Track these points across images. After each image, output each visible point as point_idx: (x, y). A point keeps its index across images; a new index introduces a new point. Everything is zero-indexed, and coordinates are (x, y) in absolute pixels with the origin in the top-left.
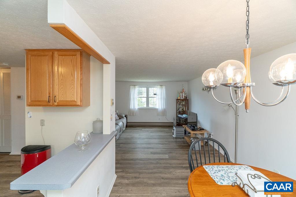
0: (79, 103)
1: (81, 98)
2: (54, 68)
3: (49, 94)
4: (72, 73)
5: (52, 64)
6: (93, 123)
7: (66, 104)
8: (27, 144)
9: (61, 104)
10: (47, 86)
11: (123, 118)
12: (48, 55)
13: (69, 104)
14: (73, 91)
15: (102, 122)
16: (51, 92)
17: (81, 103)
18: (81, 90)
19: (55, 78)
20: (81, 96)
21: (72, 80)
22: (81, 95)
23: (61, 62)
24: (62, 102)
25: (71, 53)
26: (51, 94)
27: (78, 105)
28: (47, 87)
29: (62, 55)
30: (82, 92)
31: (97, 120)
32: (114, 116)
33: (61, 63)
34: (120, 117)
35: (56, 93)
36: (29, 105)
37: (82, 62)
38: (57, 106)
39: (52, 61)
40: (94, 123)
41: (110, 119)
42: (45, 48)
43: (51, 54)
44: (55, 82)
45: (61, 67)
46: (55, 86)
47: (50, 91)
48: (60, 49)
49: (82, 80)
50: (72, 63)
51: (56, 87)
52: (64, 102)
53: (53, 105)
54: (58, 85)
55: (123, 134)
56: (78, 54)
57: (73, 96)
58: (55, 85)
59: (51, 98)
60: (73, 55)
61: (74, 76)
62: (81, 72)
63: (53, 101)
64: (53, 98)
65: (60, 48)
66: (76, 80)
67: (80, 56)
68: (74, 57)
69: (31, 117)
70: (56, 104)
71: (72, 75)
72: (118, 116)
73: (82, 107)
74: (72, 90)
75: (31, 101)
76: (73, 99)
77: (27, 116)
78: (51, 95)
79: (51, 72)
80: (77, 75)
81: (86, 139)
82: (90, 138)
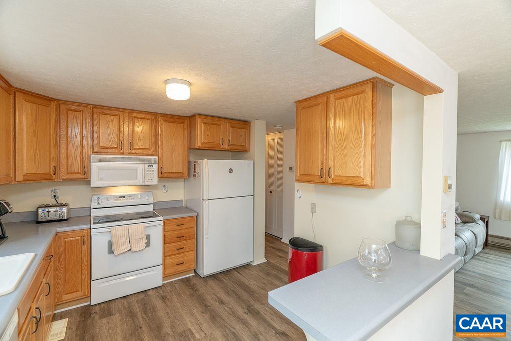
0: (368, 182)
1: (373, 171)
2: (329, 122)
3: (322, 164)
4: (356, 127)
5: (327, 117)
6: (396, 225)
7: (346, 182)
8: (296, 235)
9: (338, 182)
10: (320, 151)
11: (473, 221)
12: (321, 103)
13: (351, 183)
14: (357, 160)
15: (418, 225)
16: (325, 162)
17: (373, 182)
18: (374, 155)
19: (330, 139)
20: (373, 169)
21: (356, 139)
22: (373, 166)
23: (339, 109)
24: (340, 178)
25: (356, 90)
26: (325, 164)
27: (367, 186)
28: (320, 154)
29: (341, 98)
30: (373, 161)
31: (405, 220)
32: (452, 217)
33: (339, 112)
34: (465, 219)
35: (331, 163)
36: (299, 181)
37: (375, 101)
38: (332, 184)
39: (327, 111)
40: (399, 224)
41: (440, 224)
42: (318, 93)
43: (326, 99)
44: (330, 144)
45: (340, 120)
46: (330, 152)
47: (323, 160)
48: (337, 89)
49: (374, 137)
50: (356, 107)
51: (332, 153)
52: (344, 178)
53: (326, 183)
54: (335, 150)
55: (474, 262)
56: (368, 88)
57: (357, 168)
58: (330, 149)
59: (324, 171)
60: (357, 94)
61: (359, 132)
62: (372, 121)
63: (327, 176)
64: (327, 171)
65: (338, 87)
66: (363, 138)
67: (371, 91)
68: (360, 95)
69: (300, 197)
70: (330, 180)
71: (357, 130)
72: (460, 215)
73: (373, 188)
74: (355, 157)
75: (301, 175)
76: (357, 174)
77: (297, 195)
78: (325, 167)
79: (325, 130)
80: (366, 128)
81: (382, 258)
82: (390, 257)
